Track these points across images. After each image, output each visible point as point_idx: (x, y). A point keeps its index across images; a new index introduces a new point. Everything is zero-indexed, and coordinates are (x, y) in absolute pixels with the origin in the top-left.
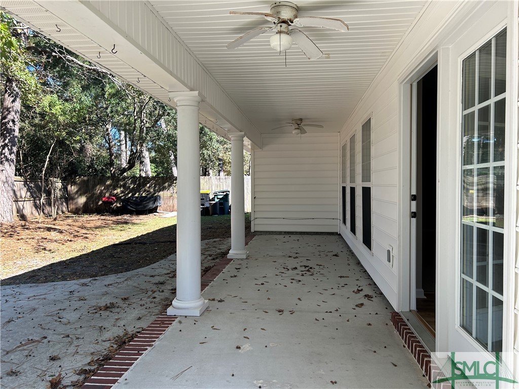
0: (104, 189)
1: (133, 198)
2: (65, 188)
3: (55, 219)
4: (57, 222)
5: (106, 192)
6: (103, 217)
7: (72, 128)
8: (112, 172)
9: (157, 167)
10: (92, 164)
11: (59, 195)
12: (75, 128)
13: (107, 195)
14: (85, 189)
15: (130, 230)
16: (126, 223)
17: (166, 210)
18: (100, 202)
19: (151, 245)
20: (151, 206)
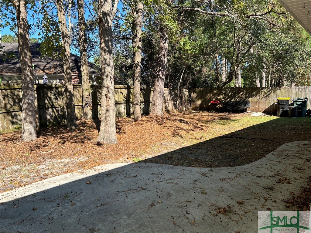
0: (212, 96)
1: (231, 102)
2: (190, 95)
3: (184, 114)
4: (185, 115)
5: (213, 98)
6: (211, 114)
7: (196, 57)
8: (218, 85)
9: (245, 80)
10: (205, 80)
11: (186, 99)
12: (197, 57)
13: (214, 99)
14: (201, 96)
15: (230, 125)
16: (226, 119)
17: (253, 111)
18: (210, 104)
19: (248, 140)
20: (242, 107)
